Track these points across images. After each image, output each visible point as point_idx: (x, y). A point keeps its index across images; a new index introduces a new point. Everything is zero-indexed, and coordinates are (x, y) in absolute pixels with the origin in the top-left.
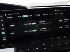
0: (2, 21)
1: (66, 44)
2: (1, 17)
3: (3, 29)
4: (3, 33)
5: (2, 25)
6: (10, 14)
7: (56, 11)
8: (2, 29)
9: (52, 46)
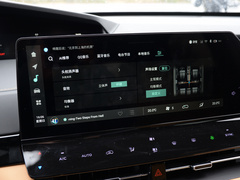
0: (35, 66)
1: (212, 138)
2: (34, 55)
3: (39, 91)
4: (38, 102)
5: (36, 80)
6: (60, 48)
7: (191, 42)
8: (35, 91)
9: (174, 144)
